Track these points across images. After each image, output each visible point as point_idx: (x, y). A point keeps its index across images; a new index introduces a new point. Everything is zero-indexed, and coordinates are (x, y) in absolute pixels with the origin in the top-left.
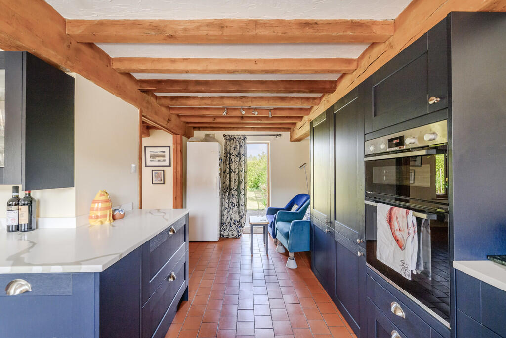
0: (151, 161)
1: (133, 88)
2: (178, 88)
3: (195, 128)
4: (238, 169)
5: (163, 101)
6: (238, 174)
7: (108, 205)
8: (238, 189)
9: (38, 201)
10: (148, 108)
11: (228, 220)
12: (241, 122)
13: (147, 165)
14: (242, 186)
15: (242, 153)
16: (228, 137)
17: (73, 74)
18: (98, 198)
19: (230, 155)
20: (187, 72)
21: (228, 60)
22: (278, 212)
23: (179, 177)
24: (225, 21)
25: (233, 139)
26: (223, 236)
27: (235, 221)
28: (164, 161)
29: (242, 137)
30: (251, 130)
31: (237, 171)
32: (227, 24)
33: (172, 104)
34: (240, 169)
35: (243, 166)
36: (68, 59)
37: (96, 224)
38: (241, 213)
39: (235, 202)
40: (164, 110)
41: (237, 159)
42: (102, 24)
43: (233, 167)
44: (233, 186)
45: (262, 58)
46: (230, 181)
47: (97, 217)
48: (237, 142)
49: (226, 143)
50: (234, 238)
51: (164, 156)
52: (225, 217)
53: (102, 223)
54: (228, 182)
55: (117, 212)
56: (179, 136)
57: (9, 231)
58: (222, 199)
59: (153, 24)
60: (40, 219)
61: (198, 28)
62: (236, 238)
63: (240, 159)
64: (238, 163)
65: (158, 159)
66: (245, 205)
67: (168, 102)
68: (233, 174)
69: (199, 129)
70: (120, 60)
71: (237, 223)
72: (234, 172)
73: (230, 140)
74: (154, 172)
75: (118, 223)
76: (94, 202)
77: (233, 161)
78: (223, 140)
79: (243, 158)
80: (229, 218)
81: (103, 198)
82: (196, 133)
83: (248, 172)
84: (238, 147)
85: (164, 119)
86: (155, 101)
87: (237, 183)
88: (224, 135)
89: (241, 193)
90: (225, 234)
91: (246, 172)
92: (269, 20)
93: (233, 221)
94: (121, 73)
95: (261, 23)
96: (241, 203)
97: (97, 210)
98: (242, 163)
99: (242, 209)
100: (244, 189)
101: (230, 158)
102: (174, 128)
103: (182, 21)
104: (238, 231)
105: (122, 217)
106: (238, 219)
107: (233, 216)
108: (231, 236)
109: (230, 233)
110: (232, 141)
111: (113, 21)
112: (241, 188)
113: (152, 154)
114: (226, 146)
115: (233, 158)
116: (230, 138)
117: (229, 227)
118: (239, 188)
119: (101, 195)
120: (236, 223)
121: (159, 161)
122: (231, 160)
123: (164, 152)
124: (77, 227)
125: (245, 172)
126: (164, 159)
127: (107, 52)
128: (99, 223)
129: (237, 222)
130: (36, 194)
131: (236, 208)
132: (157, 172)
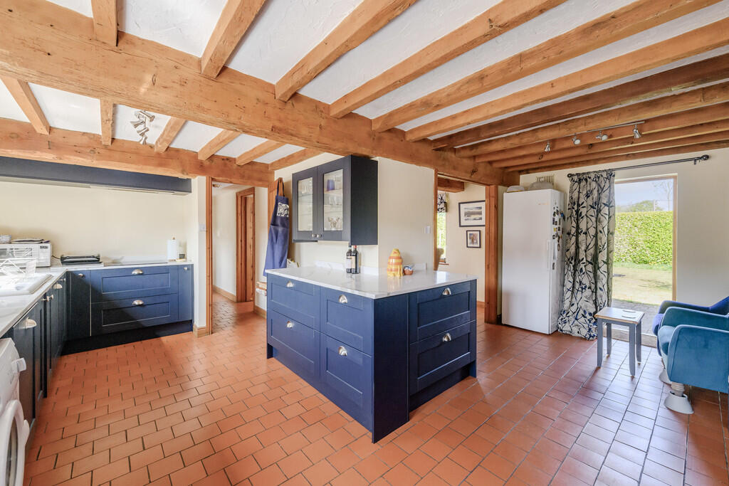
0: (466, 220)
1: (427, 151)
2: (469, 138)
3: (521, 172)
4: (596, 228)
5: (463, 153)
6: (596, 236)
7: (399, 261)
8: (594, 262)
9: (360, 254)
10: (443, 165)
11: (574, 309)
12: (591, 153)
13: (462, 225)
14: (602, 257)
15: (604, 200)
16: (576, 178)
17: (377, 158)
18: (392, 255)
19: (579, 205)
20: (469, 123)
21: (514, 95)
22: (669, 308)
23: (493, 240)
24: (484, 70)
25: (586, 180)
26: (562, 330)
27: (585, 311)
28: (481, 219)
29: (605, 175)
30: (626, 159)
31: (592, 231)
32: (486, 73)
33: (474, 152)
34: (600, 228)
35: (605, 223)
36: (374, 149)
37: (391, 275)
38: (600, 301)
39: (586, 281)
40: (466, 161)
41: (592, 212)
42: (391, 115)
43: (583, 226)
44: (582, 255)
45: (562, 76)
46: (577, 248)
47: (391, 270)
48: (594, 184)
49: (571, 187)
50: (581, 338)
51: (480, 213)
52: (567, 304)
53: (395, 275)
54: (573, 249)
55: (407, 268)
56: (493, 187)
57: (348, 272)
58: (563, 275)
59: (424, 101)
60: (361, 267)
61: (459, 89)
62: (585, 339)
63: (599, 211)
64: (594, 219)
65: (473, 217)
66: (609, 290)
67: (468, 153)
68: (582, 237)
69: (527, 171)
70: (411, 131)
71: (589, 317)
72: (585, 233)
73: (580, 180)
74: (469, 233)
75: (407, 277)
76: (390, 258)
77: (583, 214)
78: (567, 184)
79: (605, 210)
80: (575, 305)
81: (396, 255)
82: (525, 178)
83: (616, 233)
84: (595, 192)
85: (466, 172)
86: (453, 155)
87: (591, 251)
88: (570, 176)
89: (599, 268)
90: (566, 328)
91: (612, 234)
92: (537, 46)
93: (581, 312)
94: (416, 142)
95: (527, 55)
96: (599, 285)
97: (392, 264)
98: (602, 218)
99: (601, 296)
100: (607, 263)
101: (577, 211)
102: (483, 178)
103: (446, 88)
104: (590, 329)
105: (411, 273)
106: (593, 310)
107: (582, 304)
108: (576, 334)
109: (575, 329)
110: (583, 183)
111: (396, 110)
112: (600, 260)
113: (467, 211)
114: (571, 192)
115: (583, 211)
116: (581, 179)
117: (573, 319)
118: (597, 259)
119: (395, 253)
120: (587, 315)
121: (475, 219)
122: (579, 214)
123: (480, 208)
124: (379, 276)
125: (610, 233)
126: (480, 216)
127: (402, 129)
128: (392, 275)
129: (590, 314)
130: (360, 248)
131: (588, 292)
132: (472, 232)
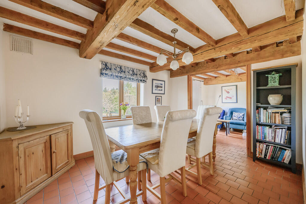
0: (155, 90)
13: (153, 92)
113: (156, 84)
121: (159, 90)
123: (162, 84)
126: (162, 89)
132: (158, 97)
